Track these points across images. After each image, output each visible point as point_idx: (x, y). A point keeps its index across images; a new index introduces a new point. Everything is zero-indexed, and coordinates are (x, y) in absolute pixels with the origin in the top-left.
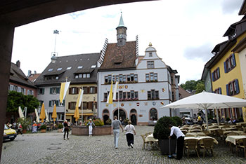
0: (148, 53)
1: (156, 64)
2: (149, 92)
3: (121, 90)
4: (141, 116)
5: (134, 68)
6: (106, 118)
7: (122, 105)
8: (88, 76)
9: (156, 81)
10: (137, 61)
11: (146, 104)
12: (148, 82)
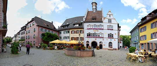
0: (108, 15)
1: (113, 21)
2: (109, 34)
3: (95, 32)
4: (104, 45)
5: (102, 22)
6: (88, 45)
7: (96, 39)
8: (78, 25)
9: (112, 30)
10: (103, 18)
11: (107, 40)
12: (108, 29)
